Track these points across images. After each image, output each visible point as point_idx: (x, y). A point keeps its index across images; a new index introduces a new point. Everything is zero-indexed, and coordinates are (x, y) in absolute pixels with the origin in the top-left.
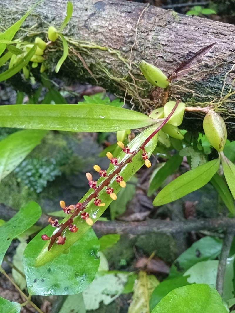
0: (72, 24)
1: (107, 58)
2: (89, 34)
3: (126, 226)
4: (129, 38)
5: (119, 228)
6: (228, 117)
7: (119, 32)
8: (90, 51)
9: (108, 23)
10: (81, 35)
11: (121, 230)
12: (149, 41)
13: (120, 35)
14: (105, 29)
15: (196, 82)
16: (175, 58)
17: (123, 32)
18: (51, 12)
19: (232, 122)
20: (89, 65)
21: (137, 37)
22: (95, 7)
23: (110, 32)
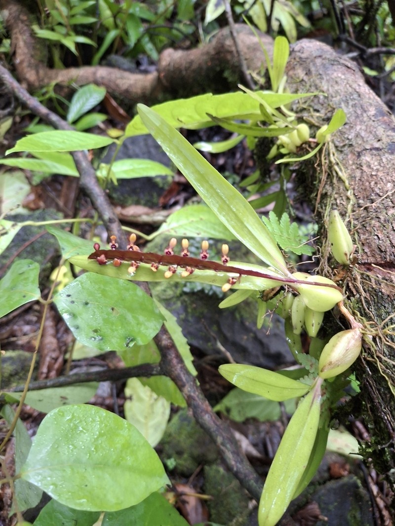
0: (352, 142)
1: (341, 198)
2: (353, 164)
3: (198, 396)
4: (375, 196)
5: (189, 389)
6: (370, 359)
7: (376, 183)
8: (338, 179)
9: (379, 167)
10: (347, 159)
11: (188, 394)
12: (387, 214)
13: (372, 186)
14: (370, 170)
15: (381, 292)
16: (388, 250)
17: (379, 186)
18: (349, 117)
19: (369, 368)
20: (324, 191)
21: (382, 201)
22: (389, 145)
23: (370, 177)
